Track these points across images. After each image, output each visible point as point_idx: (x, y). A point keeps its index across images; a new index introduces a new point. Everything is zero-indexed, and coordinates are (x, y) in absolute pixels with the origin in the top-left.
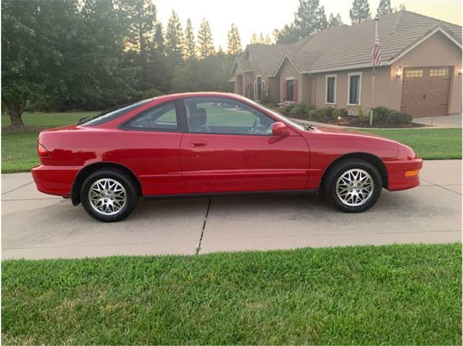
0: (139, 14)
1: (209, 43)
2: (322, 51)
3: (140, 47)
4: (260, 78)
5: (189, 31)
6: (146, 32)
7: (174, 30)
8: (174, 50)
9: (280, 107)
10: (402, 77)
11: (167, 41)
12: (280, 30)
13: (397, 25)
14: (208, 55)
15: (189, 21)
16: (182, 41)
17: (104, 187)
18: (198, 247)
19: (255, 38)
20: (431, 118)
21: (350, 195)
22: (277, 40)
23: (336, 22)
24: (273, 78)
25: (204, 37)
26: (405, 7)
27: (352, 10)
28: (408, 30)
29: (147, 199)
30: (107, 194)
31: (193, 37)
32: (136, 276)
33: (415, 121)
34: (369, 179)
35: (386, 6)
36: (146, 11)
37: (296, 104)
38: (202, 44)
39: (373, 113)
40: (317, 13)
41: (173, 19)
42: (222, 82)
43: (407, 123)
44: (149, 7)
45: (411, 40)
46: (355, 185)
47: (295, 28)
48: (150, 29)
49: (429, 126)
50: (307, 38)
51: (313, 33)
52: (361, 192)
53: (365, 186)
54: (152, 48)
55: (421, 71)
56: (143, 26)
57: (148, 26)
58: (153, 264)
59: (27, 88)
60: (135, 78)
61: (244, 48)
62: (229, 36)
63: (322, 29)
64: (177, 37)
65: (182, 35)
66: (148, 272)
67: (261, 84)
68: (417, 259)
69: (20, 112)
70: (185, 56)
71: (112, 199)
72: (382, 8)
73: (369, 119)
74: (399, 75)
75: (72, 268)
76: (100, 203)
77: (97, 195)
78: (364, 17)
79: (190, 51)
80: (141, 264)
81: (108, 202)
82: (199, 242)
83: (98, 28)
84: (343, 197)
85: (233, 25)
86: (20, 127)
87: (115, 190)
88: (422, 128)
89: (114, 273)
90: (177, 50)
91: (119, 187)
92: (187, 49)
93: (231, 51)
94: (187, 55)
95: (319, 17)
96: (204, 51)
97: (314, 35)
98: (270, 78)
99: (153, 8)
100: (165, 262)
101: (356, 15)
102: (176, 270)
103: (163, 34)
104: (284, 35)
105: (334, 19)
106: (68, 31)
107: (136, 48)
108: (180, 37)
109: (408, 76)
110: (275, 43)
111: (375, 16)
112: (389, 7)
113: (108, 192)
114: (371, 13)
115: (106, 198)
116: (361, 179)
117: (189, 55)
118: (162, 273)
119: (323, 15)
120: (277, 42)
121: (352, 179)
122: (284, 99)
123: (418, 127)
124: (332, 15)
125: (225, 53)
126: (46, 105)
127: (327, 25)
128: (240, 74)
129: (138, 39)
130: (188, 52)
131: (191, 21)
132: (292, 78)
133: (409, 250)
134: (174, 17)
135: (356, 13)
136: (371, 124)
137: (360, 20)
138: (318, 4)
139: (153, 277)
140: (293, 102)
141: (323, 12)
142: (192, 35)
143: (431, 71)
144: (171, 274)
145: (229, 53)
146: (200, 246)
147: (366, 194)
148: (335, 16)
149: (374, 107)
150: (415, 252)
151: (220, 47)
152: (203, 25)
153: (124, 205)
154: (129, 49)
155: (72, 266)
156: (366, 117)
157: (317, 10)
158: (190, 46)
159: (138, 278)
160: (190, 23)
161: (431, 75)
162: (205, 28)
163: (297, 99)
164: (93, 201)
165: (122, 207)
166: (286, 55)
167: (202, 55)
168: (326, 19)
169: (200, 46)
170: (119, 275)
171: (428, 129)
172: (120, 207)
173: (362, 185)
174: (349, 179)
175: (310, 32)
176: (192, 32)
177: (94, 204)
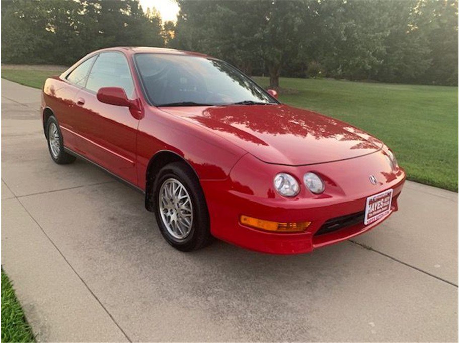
76: (52, 144)
87: (56, 135)
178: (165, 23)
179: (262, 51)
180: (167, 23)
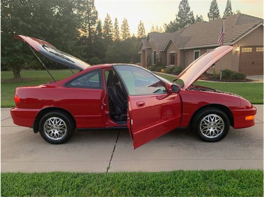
0: (88, 16)
1: (127, 31)
2: (191, 37)
3: (88, 34)
4: (156, 51)
5: (116, 25)
6: (92, 25)
7: (108, 24)
8: (107, 35)
9: (167, 68)
10: (239, 52)
11: (104, 30)
12: (167, 24)
13: (236, 22)
14: (126, 38)
15: (116, 19)
16: (112, 30)
17: (53, 122)
18: (108, 166)
19: (153, 29)
20: (257, 76)
21: (209, 131)
22: (166, 30)
23: (200, 20)
24: (163, 52)
25: (124, 28)
26: (240, 12)
27: (209, 13)
28: (243, 24)
29: (79, 131)
30: (55, 127)
31: (118, 28)
32: (64, 190)
33: (248, 78)
34: (221, 121)
35: (229, 11)
36: (92, 14)
37: (176, 67)
38: (123, 32)
39: (222, 73)
40: (189, 15)
41: (107, 18)
42: (134, 54)
43: (243, 79)
44: (94, 12)
45: (244, 30)
46: (212, 125)
47: (176, 23)
48: (94, 24)
49: (257, 81)
50: (183, 29)
51: (186, 26)
52: (216, 129)
53: (218, 125)
54: (95, 35)
55: (251, 49)
56: (90, 22)
57: (93, 22)
58: (76, 179)
59: (23, 57)
60: (84, 52)
61: (147, 34)
62: (138, 28)
63: (191, 24)
64: (109, 28)
65: (112, 27)
66: (72, 186)
67: (156, 55)
68: (256, 183)
69: (19, 70)
70: (113, 39)
71: (58, 130)
72: (227, 12)
73: (220, 76)
74: (237, 51)
75: (24, 181)
76: (51, 132)
77: (49, 127)
78: (216, 17)
79: (116, 36)
80: (69, 179)
81: (55, 131)
82: (109, 162)
83: (64, 24)
84: (204, 133)
85: (141, 21)
86: (18, 79)
87: (60, 125)
88: (252, 82)
89: (50, 186)
90: (109, 35)
91: (62, 123)
92: (115, 35)
93: (140, 36)
94: (115, 38)
95: (190, 17)
96: (125, 36)
97: (187, 27)
98: (161, 52)
99: (96, 13)
100: (85, 178)
101: (211, 16)
102: (91, 185)
103: (102, 27)
104: (170, 27)
105: (199, 18)
106: (48, 26)
107: (86, 34)
108: (111, 28)
109: (243, 51)
110: (165, 31)
111: (223, 16)
112: (231, 11)
113: (56, 126)
114: (220, 15)
115: (54, 130)
116: (216, 121)
117: (116, 38)
118: (81, 187)
119: (192, 16)
120: (166, 31)
121: (210, 120)
122: (169, 63)
123: (249, 81)
124: (197, 16)
125: (136, 37)
126: (36, 66)
127: (195, 21)
128: (144, 49)
129: (87, 29)
130: (115, 37)
131: (117, 19)
132: (174, 52)
133: (250, 175)
134: (108, 17)
135: (211, 15)
136: (221, 79)
137: (214, 19)
138: (189, 10)
139: (75, 191)
140: (174, 66)
141: (193, 14)
142: (117, 27)
143: (257, 48)
144: (87, 189)
145: (138, 37)
146: (109, 165)
147: (219, 130)
148: (199, 16)
149: (223, 69)
150: (255, 177)
151: (133, 34)
152: (124, 21)
153: (65, 134)
154: (83, 35)
155: (24, 179)
156: (218, 75)
157: (189, 13)
158: (116, 33)
159: (65, 191)
160: (117, 20)
161: (257, 51)
162: (125, 23)
163: (177, 64)
164: (46, 131)
165: (64, 135)
166: (171, 39)
167: (123, 38)
168: (194, 18)
169: (122, 33)
170: (53, 188)
171: (256, 83)
172: (62, 135)
173: (217, 124)
174: (208, 121)
175: (185, 26)
177: (47, 133)
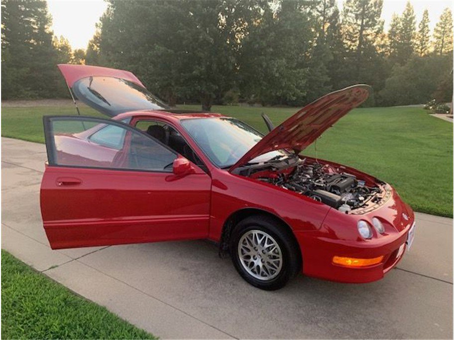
1: (448, 36)
3: (358, 45)
5: (424, 24)
6: (368, 29)
15: (426, 13)
16: (413, 36)
21: (253, 263)
25: (442, 30)
34: (276, 249)
36: (371, 7)
38: (438, 38)
41: (406, 12)
44: (376, 3)
46: (260, 252)
48: (372, 26)
52: (265, 264)
56: (364, 23)
57: (370, 23)
65: (415, 29)
79: (420, 47)
84: (246, 263)
92: (419, 44)
96: (440, 46)
99: (380, 4)
108: (411, 32)
116: (266, 246)
129: (357, 37)
134: (409, 10)
142: (426, 29)
152: (444, 16)
158: (422, 40)
160: (428, 15)
162: (446, 19)
169: (435, 40)
173: (267, 254)
176: (427, 26)
178: (75, 51)
179: (199, 87)
180: (77, 51)
